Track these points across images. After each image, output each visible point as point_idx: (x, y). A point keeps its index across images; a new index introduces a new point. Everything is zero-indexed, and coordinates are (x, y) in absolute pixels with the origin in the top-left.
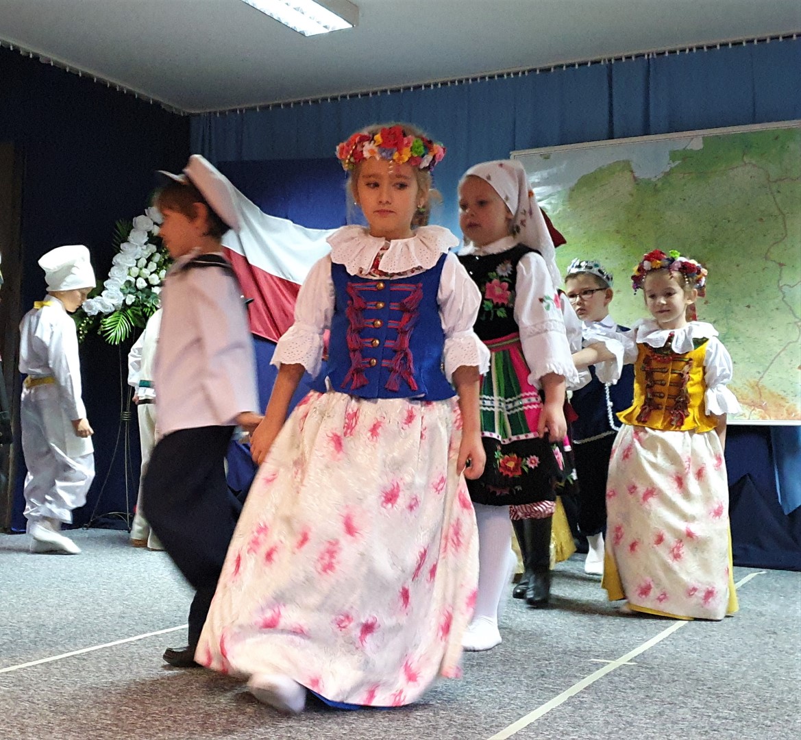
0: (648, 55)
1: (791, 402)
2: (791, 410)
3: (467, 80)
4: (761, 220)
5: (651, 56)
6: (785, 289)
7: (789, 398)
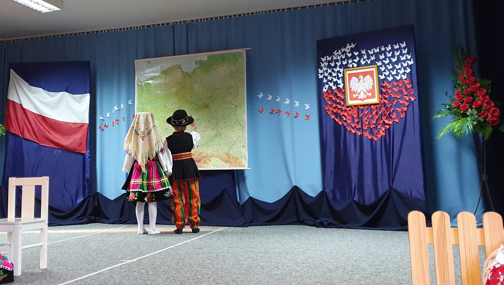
0: (188, 21)
1: (240, 160)
2: (240, 163)
3: (118, 29)
4: (229, 88)
5: (189, 22)
6: (238, 115)
7: (240, 158)
